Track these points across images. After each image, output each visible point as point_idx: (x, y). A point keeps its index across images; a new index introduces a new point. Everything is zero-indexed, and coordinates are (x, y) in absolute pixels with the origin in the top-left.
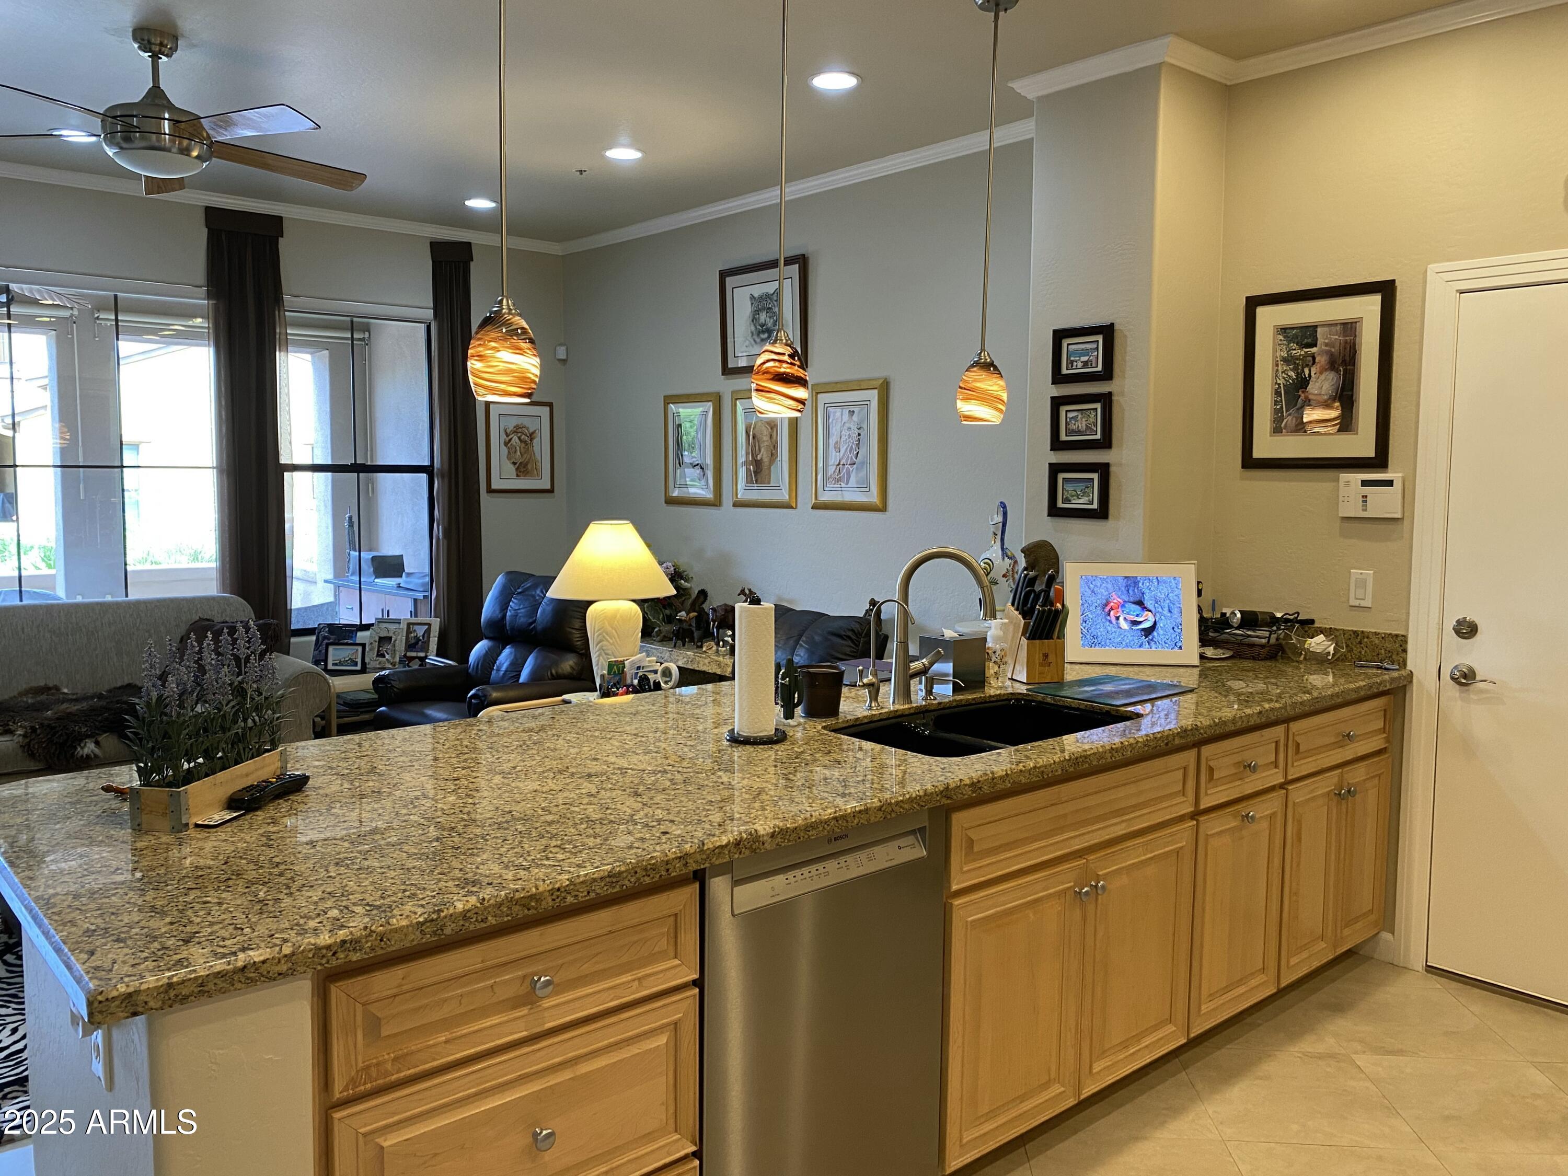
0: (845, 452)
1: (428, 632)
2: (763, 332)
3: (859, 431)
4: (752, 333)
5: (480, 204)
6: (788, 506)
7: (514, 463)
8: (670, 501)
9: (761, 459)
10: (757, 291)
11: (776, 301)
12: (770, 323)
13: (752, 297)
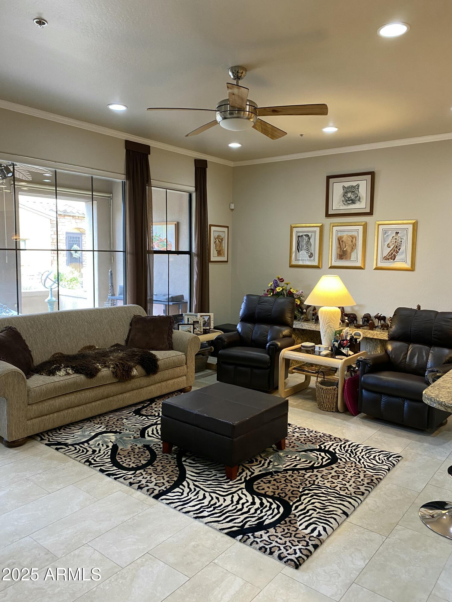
0: (393, 248)
1: (209, 319)
2: (349, 200)
3: (401, 240)
4: (343, 201)
5: (235, 145)
6: (360, 268)
7: (217, 251)
8: (292, 266)
9: (346, 250)
10: (347, 184)
11: (357, 189)
12: (353, 197)
13: (344, 187)
